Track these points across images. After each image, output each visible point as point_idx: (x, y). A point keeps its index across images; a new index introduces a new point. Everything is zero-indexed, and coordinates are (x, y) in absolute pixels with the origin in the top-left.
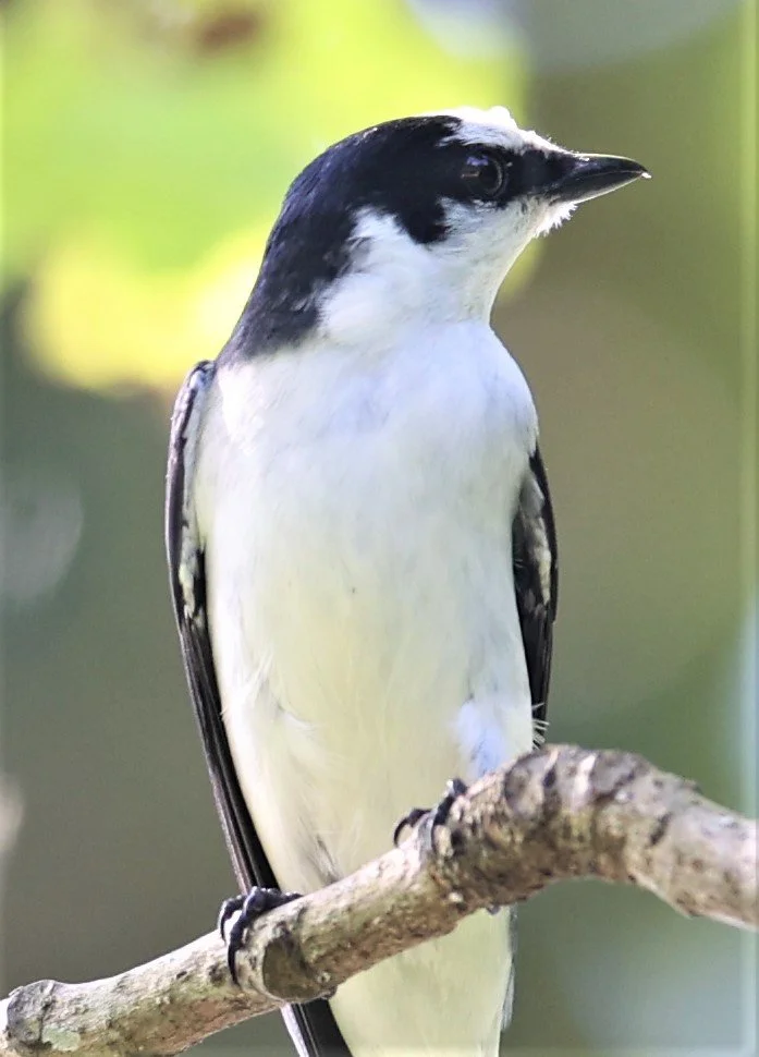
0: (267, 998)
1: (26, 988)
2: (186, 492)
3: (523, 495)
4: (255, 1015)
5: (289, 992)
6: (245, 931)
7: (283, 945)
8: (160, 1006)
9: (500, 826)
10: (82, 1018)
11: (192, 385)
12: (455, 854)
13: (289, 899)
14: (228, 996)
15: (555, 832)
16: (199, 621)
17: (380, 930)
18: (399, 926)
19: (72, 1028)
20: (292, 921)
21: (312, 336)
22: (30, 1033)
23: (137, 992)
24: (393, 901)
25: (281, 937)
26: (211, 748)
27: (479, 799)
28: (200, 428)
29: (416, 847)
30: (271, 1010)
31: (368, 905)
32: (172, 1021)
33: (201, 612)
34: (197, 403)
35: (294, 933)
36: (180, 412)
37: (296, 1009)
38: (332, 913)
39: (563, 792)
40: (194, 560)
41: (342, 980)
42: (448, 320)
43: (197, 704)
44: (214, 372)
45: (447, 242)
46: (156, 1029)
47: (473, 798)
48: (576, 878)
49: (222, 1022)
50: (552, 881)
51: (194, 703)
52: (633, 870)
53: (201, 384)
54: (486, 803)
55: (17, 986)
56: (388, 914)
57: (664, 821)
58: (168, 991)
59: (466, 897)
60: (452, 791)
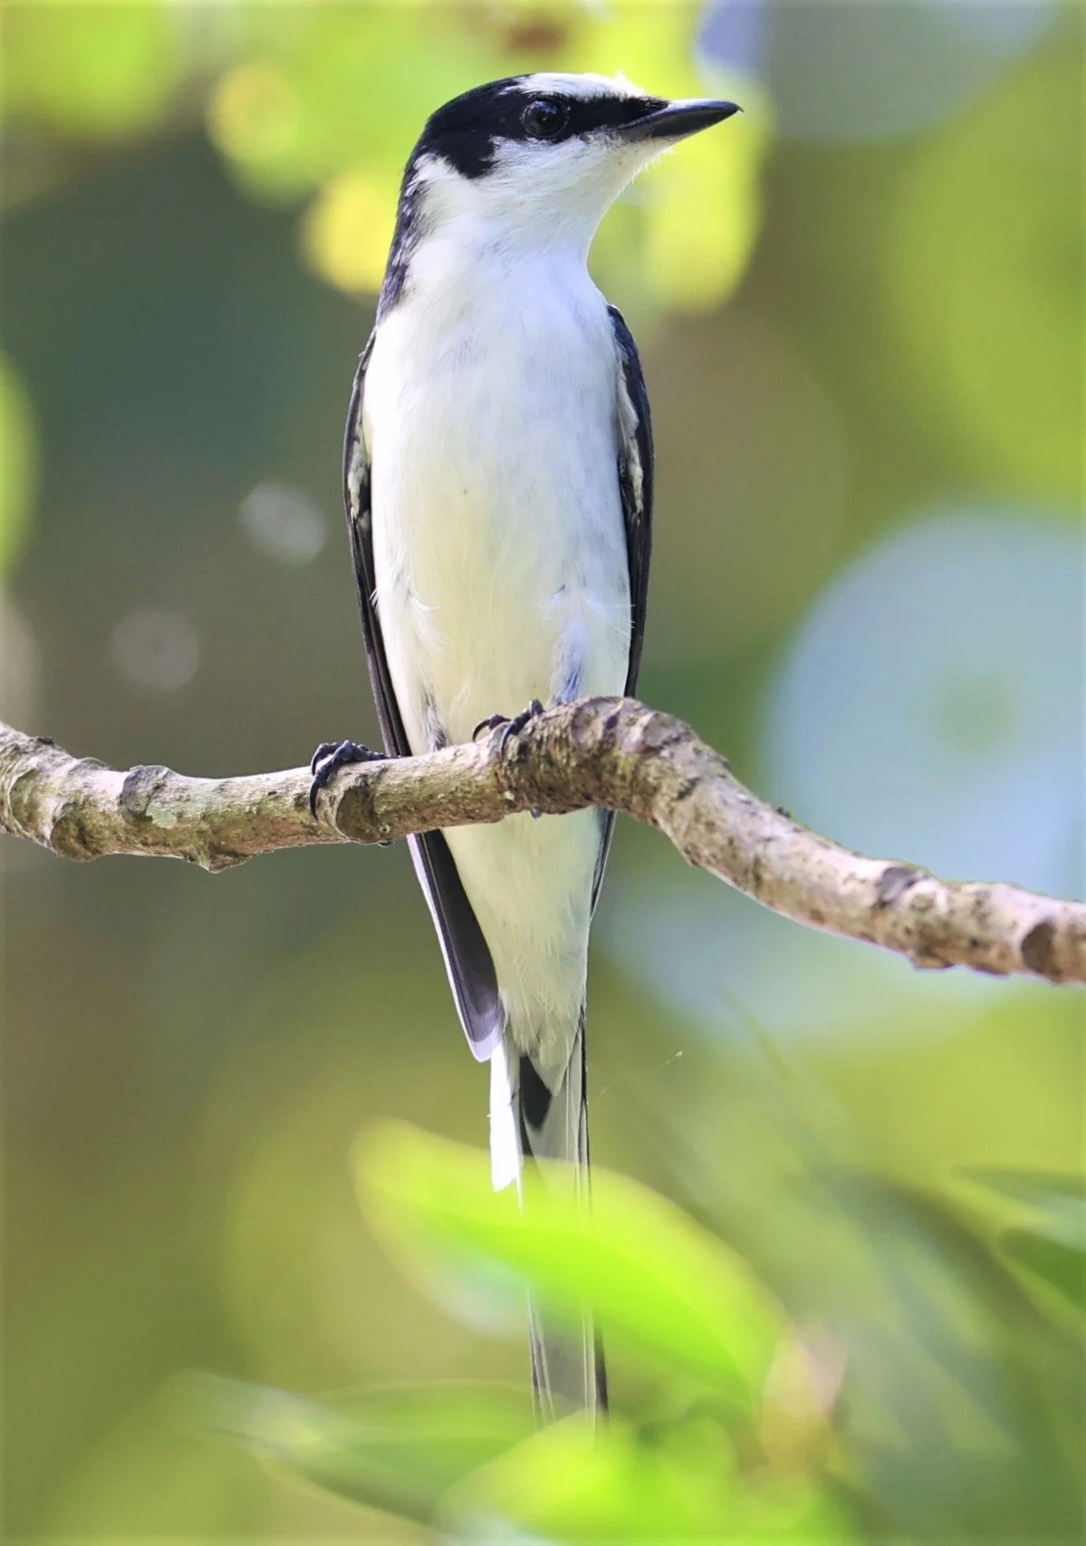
0: (335, 831)
1: (145, 768)
2: (359, 414)
4: (321, 843)
5: (355, 833)
6: (331, 774)
7: (360, 793)
8: (247, 813)
9: (561, 749)
10: (182, 805)
12: (519, 760)
13: (375, 758)
14: (304, 821)
15: (603, 767)
16: (363, 522)
18: (457, 804)
19: (172, 811)
20: (372, 776)
22: (138, 805)
23: (233, 796)
24: (458, 784)
25: (361, 786)
26: (367, 627)
27: (550, 722)
29: (488, 746)
31: (438, 781)
32: (253, 828)
33: (365, 515)
35: (372, 786)
38: (407, 780)
39: (619, 736)
40: (361, 471)
46: (239, 831)
47: (545, 721)
49: (293, 840)
52: (657, 815)
54: (555, 728)
55: (139, 764)
56: (452, 793)
57: (693, 783)
58: (258, 803)
59: (517, 798)
60: (530, 709)
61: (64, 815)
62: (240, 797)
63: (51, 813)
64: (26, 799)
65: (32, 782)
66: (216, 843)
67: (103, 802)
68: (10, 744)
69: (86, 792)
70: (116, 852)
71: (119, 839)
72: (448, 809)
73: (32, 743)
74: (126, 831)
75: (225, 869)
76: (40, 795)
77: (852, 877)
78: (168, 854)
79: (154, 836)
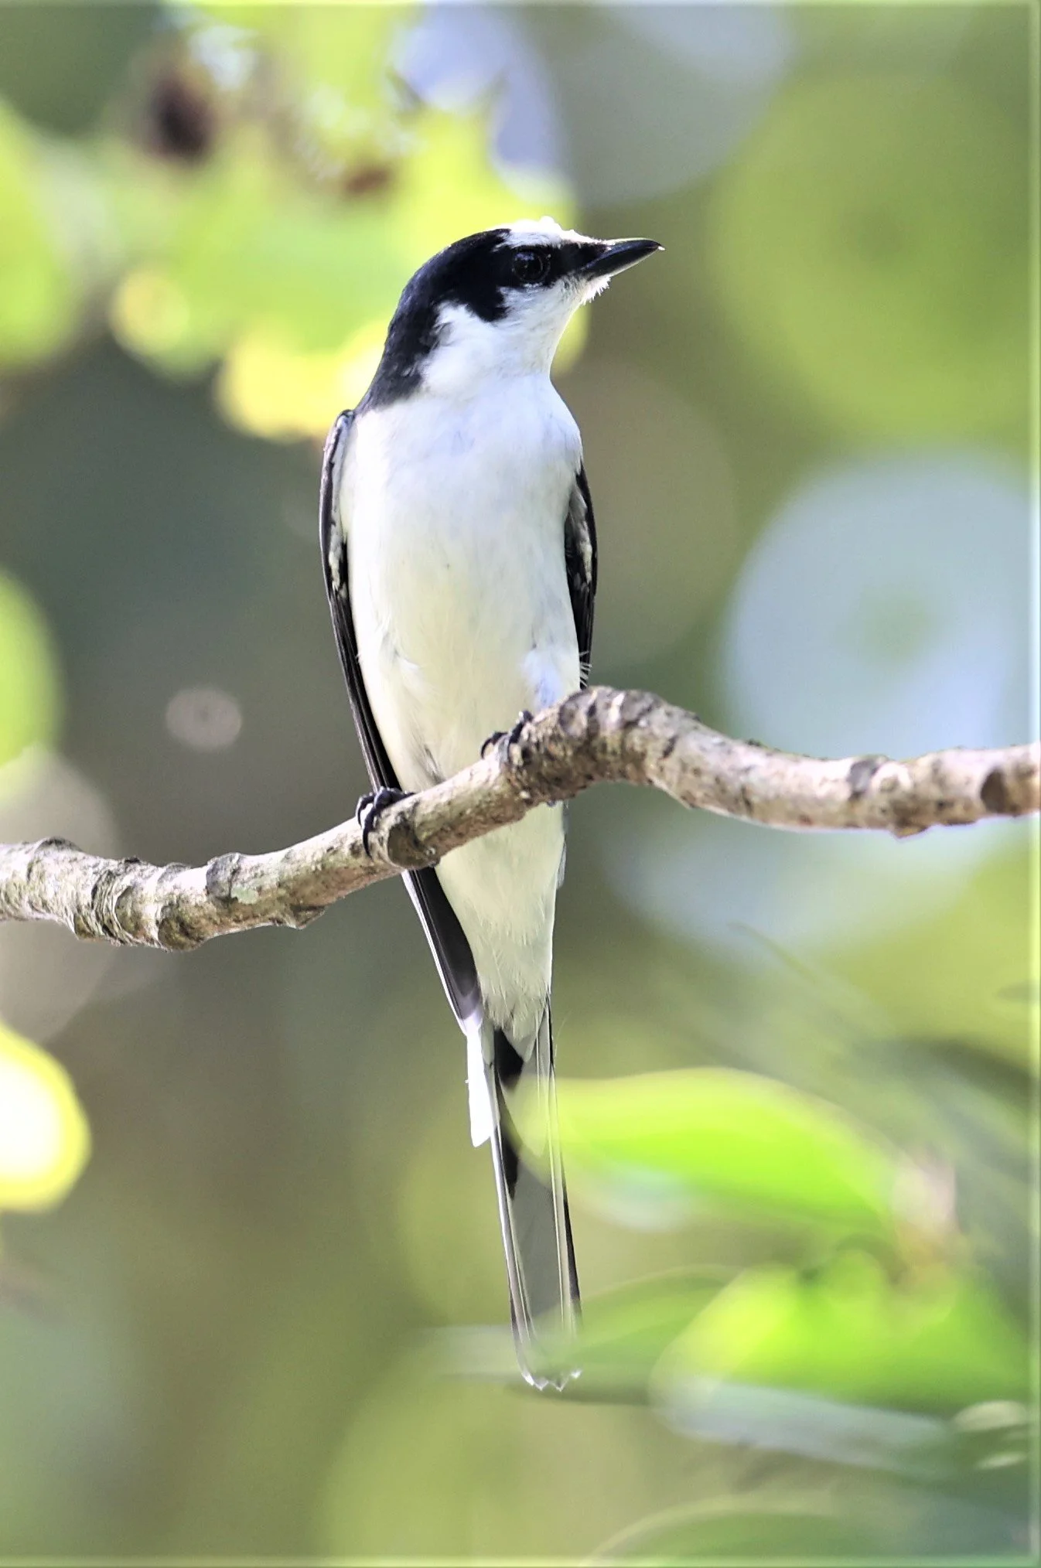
0: (391, 866)
1: (220, 858)
2: (333, 500)
3: (572, 503)
4: (382, 878)
5: (407, 862)
6: (375, 819)
7: (402, 828)
8: (314, 872)
9: (556, 745)
10: (258, 880)
11: (339, 425)
12: (524, 764)
13: (406, 796)
14: (363, 865)
15: (595, 749)
16: (343, 593)
17: (471, 818)
18: (485, 815)
19: (252, 888)
20: (408, 812)
21: (418, 391)
22: (223, 891)
23: (299, 861)
24: (480, 797)
25: (401, 823)
26: (352, 683)
27: (542, 725)
28: (344, 456)
29: (496, 759)
30: (393, 874)
31: (463, 800)
32: (323, 883)
33: (344, 586)
34: (342, 438)
35: (410, 819)
36: (329, 447)
37: (412, 874)
38: (437, 806)
39: (601, 720)
40: (339, 549)
41: (444, 853)
42: (515, 376)
43: (342, 653)
44: (354, 417)
45: (508, 319)
46: (312, 888)
47: (537, 725)
48: (610, 782)
49: (359, 883)
50: (593, 784)
51: (339, 653)
53: (345, 425)
54: (547, 728)
55: (214, 857)
56: (478, 807)
57: (673, 741)
58: (322, 860)
59: (532, 795)
60: (523, 719)
61: (164, 917)
63: (153, 918)
64: (129, 913)
65: (130, 897)
66: (296, 903)
67: (193, 896)
68: (103, 872)
69: (177, 892)
70: (216, 935)
71: (215, 923)
72: (479, 821)
73: (122, 866)
74: (218, 914)
75: (309, 922)
76: (140, 906)
77: (824, 780)
78: (259, 924)
79: (244, 912)
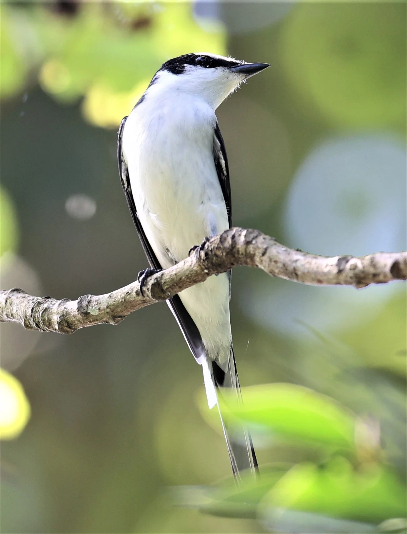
0: (152, 300)
1: (83, 297)
4: (148, 305)
5: (158, 298)
6: (145, 281)
7: (157, 285)
8: (121, 302)
9: (219, 251)
10: (98, 305)
14: (141, 299)
15: (235, 253)
16: (129, 189)
17: (184, 280)
18: (190, 279)
19: (96, 308)
20: (159, 278)
22: (84, 310)
23: (115, 298)
24: (188, 272)
25: (156, 282)
27: (213, 243)
32: (125, 306)
33: (129, 186)
35: (160, 281)
36: (119, 131)
38: (171, 275)
40: (126, 172)
46: (120, 308)
47: (211, 243)
49: (139, 307)
54: (215, 244)
55: (81, 296)
56: (187, 276)
58: (124, 298)
59: (209, 271)
60: (205, 241)
61: (60, 320)
62: (117, 297)
63: (56, 321)
64: (46, 319)
65: (47, 312)
66: (114, 315)
67: (72, 312)
68: (36, 302)
69: (66, 310)
70: (82, 327)
72: (187, 281)
73: (43, 300)
74: (83, 319)
75: (119, 322)
76: (51, 316)
78: (99, 323)
79: (92, 318)
